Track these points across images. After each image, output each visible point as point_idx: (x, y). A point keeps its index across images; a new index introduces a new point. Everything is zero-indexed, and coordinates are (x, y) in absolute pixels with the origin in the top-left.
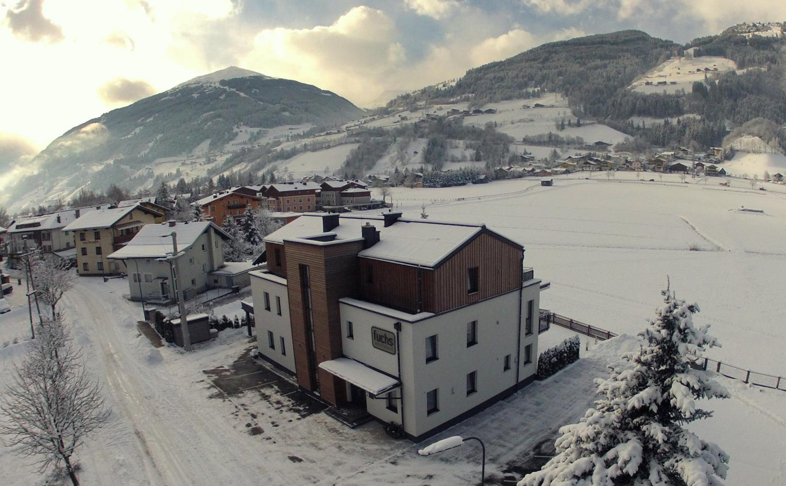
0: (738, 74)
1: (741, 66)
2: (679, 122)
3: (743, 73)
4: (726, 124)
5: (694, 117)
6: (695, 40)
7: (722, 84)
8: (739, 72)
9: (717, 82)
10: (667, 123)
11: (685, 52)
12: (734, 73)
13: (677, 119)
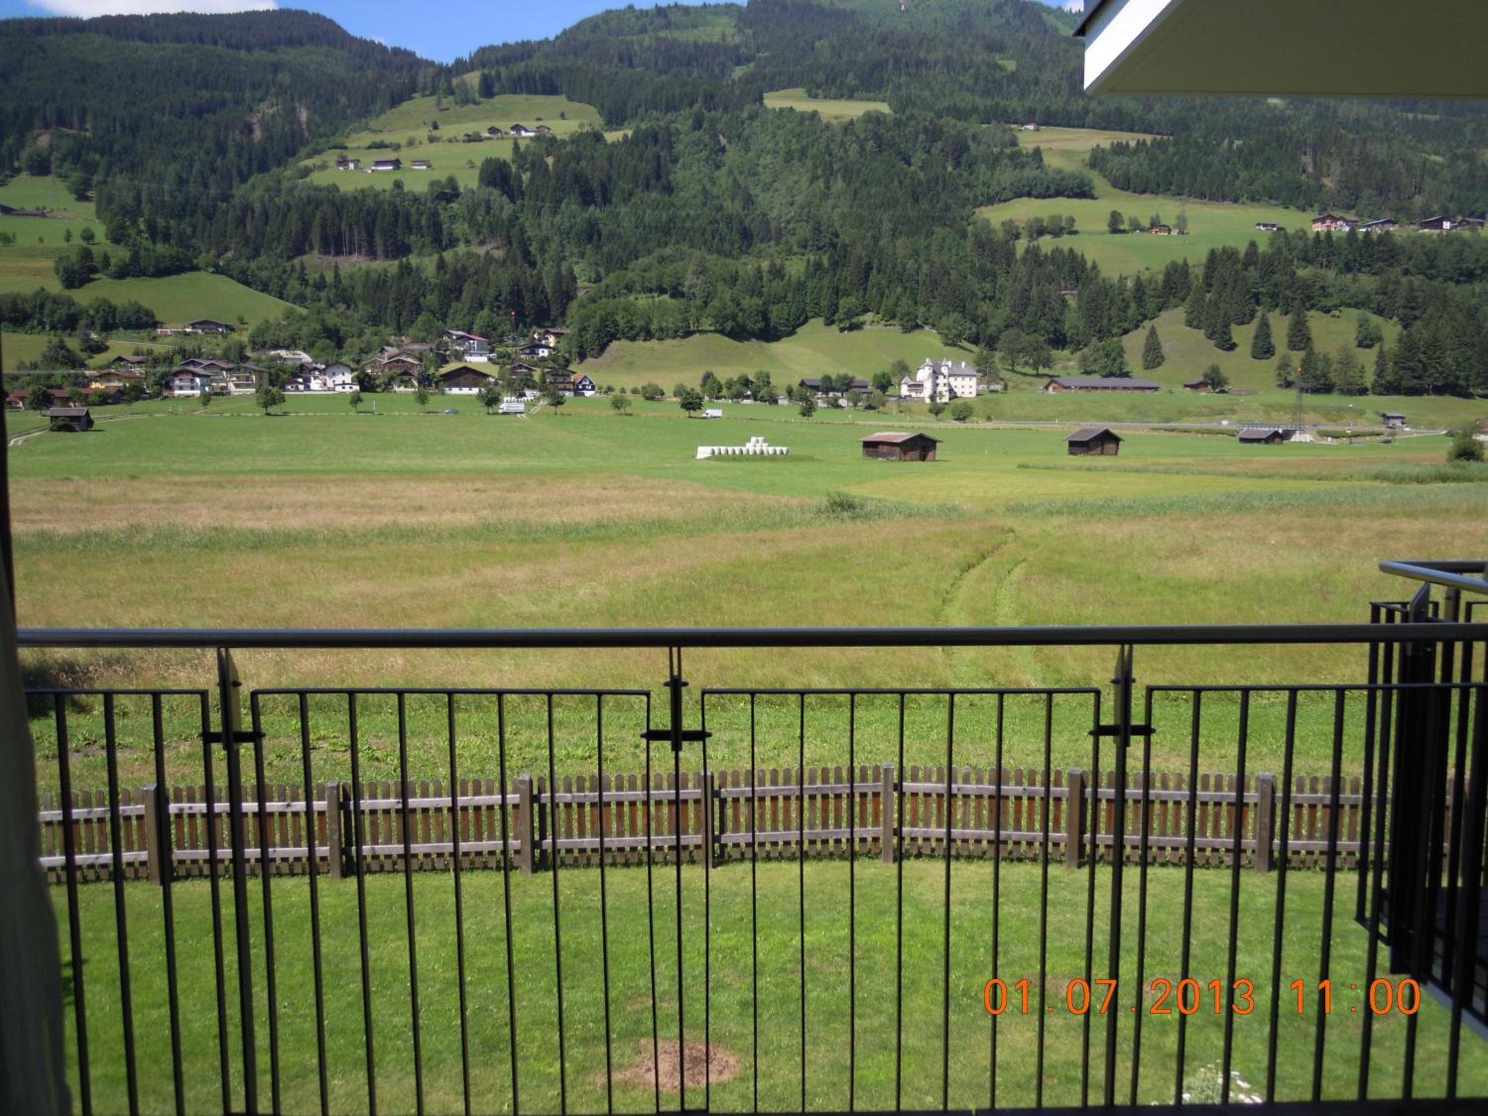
0: (609, 141)
1: (615, 119)
2: (441, 265)
3: (625, 136)
4: (577, 270)
5: (487, 253)
6: (483, 51)
7: (566, 166)
8: (612, 137)
9: (550, 160)
10: (406, 270)
11: (455, 81)
12: (598, 137)
13: (436, 257)
